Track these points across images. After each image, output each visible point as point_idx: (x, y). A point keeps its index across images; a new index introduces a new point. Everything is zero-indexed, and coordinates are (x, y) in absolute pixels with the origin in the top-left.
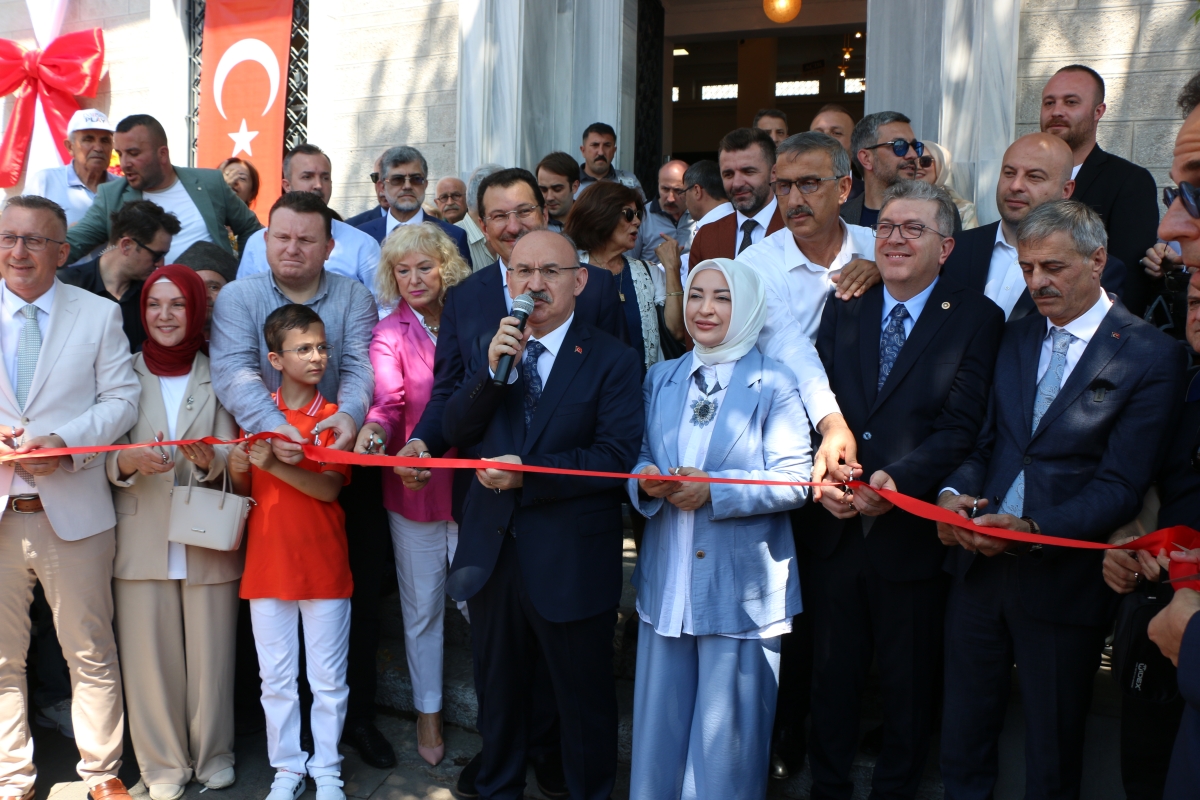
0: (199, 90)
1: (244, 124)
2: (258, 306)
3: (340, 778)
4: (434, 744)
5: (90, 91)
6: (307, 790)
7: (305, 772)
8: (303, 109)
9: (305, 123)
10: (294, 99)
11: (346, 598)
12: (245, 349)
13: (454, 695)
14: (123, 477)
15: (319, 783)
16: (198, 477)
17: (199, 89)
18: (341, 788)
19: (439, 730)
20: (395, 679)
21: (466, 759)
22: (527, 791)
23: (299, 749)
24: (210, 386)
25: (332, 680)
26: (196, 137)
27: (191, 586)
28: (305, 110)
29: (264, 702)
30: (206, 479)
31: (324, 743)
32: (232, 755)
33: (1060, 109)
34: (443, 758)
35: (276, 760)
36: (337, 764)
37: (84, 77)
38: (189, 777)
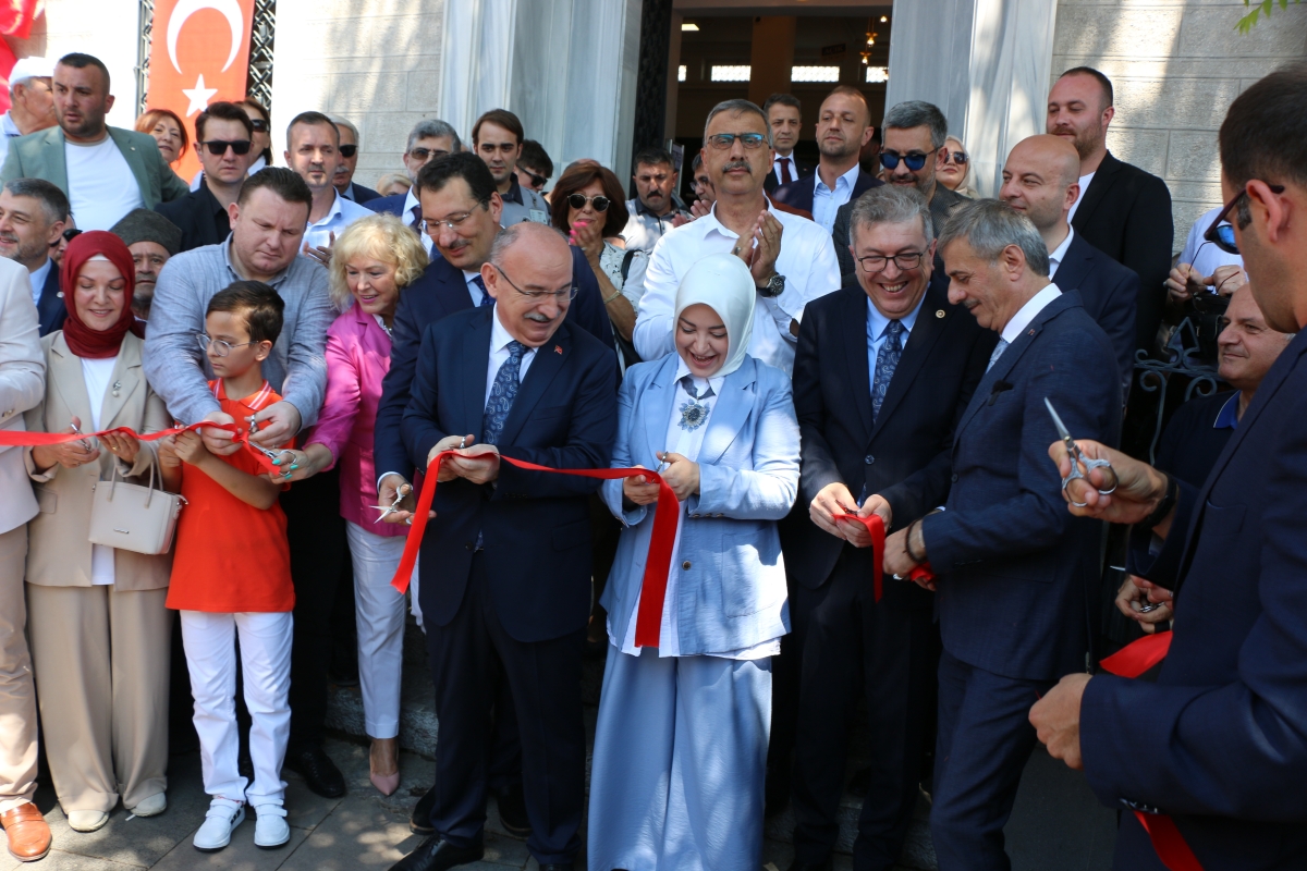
0: (151, 39)
1: (201, 79)
2: (206, 284)
3: (283, 807)
4: (388, 772)
5: (22, 31)
6: (246, 819)
7: (244, 799)
8: (268, 66)
9: (270, 82)
10: (258, 54)
11: (286, 611)
12: (184, 330)
13: (412, 720)
14: (40, 470)
15: (259, 811)
16: (122, 471)
17: (150, 37)
18: (284, 818)
19: (394, 757)
20: (348, 700)
21: (422, 789)
22: (488, 825)
23: (237, 774)
24: (140, 369)
25: (270, 701)
26: (145, 91)
27: (121, 593)
28: (271, 69)
29: (198, 723)
30: (130, 474)
31: (263, 769)
32: (164, 779)
33: (1064, 117)
34: (398, 787)
35: (212, 786)
36: (280, 791)
37: (14, 13)
38: (114, 803)
